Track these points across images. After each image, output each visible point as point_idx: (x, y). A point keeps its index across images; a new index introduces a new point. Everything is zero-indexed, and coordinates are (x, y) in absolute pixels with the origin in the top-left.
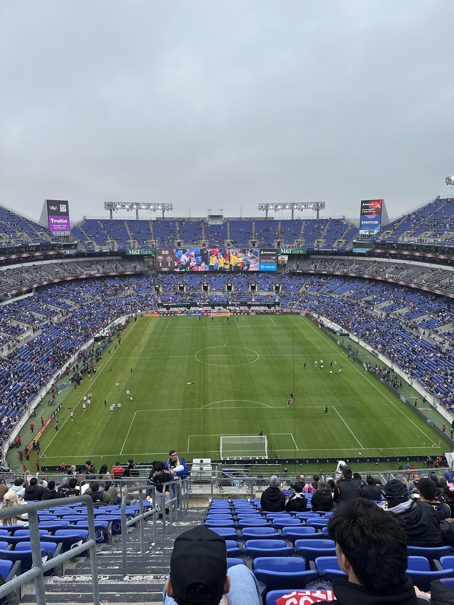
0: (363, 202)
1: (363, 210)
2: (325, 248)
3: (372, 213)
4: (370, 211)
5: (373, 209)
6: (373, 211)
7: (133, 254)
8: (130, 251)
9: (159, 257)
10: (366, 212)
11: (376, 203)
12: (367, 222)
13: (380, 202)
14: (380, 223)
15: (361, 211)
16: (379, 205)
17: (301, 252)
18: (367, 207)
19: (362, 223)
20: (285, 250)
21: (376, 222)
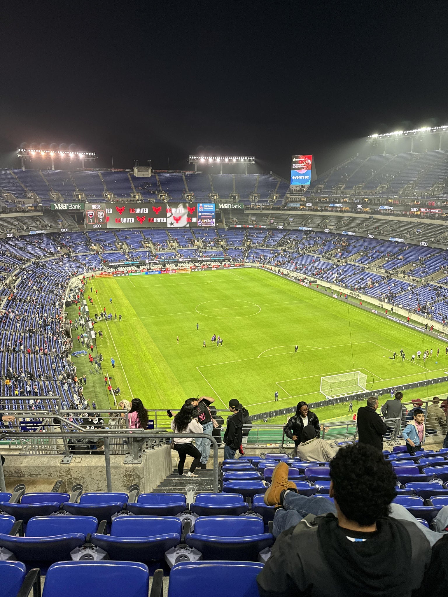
3: (303, 168)
4: (300, 166)
5: (303, 165)
7: (59, 209)
8: (55, 205)
9: (89, 212)
10: (297, 167)
11: (307, 159)
12: (297, 177)
13: (310, 157)
14: (310, 178)
15: (292, 166)
16: (309, 161)
17: (239, 207)
18: (298, 163)
19: (293, 178)
20: (222, 204)
21: (307, 177)
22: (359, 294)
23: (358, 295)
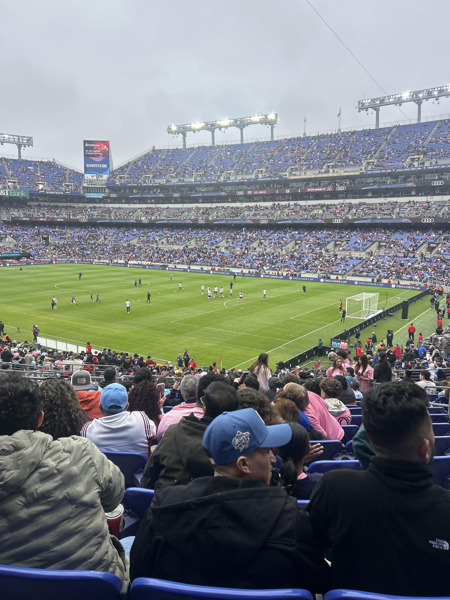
0: (85, 142)
1: (86, 151)
2: (53, 191)
3: (99, 155)
4: (95, 152)
5: (99, 151)
6: (100, 153)
10: (90, 153)
11: (102, 145)
12: (93, 166)
13: (106, 143)
14: (108, 166)
15: (85, 152)
16: (106, 147)
17: (22, 195)
18: (91, 148)
19: (87, 165)
21: (105, 166)
22: (230, 269)
23: (228, 270)
